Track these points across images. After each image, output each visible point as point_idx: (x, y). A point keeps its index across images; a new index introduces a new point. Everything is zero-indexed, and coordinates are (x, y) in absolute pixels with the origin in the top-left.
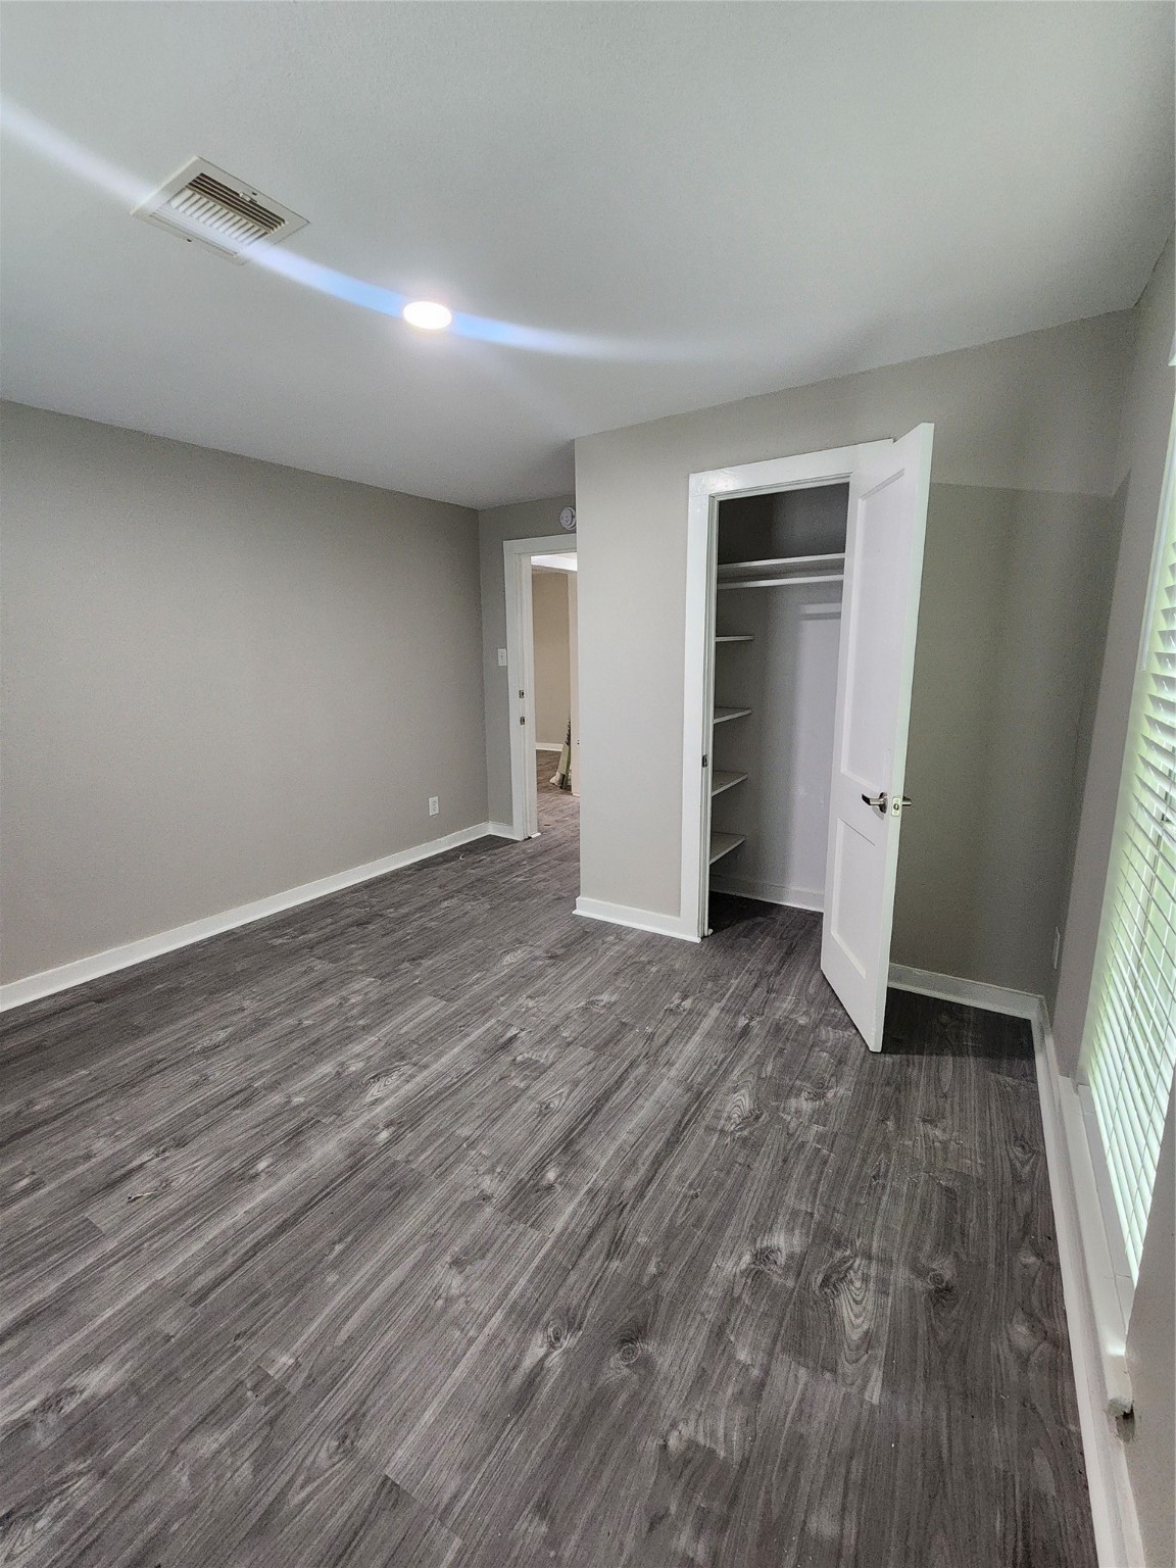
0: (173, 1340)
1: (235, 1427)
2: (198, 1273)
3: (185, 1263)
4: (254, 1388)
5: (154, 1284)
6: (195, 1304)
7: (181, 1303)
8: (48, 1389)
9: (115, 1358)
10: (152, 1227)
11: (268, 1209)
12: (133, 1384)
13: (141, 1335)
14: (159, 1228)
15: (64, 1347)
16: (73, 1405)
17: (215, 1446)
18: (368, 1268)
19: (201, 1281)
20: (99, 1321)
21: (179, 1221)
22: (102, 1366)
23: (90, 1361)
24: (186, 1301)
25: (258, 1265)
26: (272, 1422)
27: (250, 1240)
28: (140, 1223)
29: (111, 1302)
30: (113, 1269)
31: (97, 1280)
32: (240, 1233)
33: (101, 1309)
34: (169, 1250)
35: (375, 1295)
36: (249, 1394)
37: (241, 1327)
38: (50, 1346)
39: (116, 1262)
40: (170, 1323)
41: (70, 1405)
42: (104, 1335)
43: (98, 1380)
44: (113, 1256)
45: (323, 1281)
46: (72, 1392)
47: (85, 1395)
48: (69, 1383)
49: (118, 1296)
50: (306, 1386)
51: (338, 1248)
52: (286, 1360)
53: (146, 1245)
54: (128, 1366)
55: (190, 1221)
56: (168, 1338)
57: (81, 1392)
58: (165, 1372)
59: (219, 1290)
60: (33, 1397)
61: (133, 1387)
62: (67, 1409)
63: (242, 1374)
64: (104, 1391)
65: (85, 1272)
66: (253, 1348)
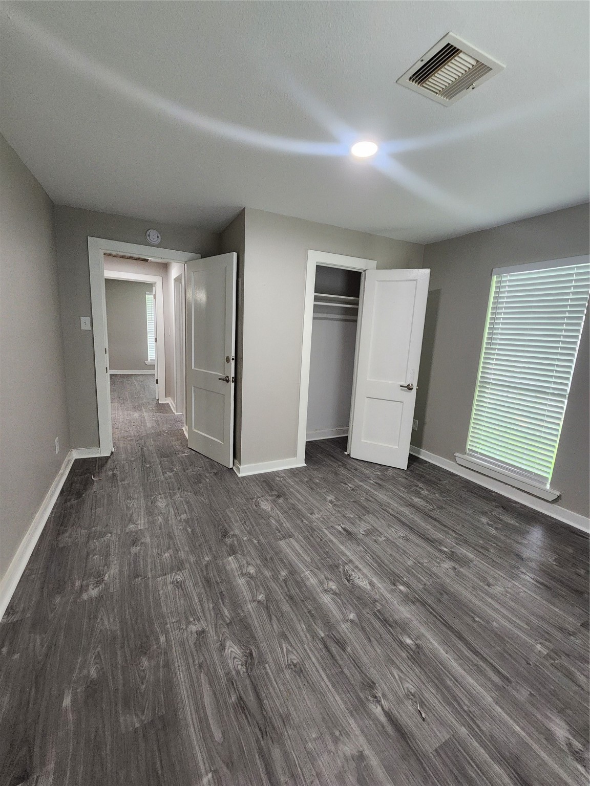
0: (532, 692)
1: (573, 669)
2: (489, 679)
3: (482, 686)
4: (554, 660)
5: (497, 703)
6: (510, 682)
7: (509, 688)
8: (570, 760)
9: (545, 721)
10: (450, 704)
11: (445, 642)
12: (559, 712)
13: (530, 708)
14: (451, 700)
15: (542, 754)
16: (577, 743)
17: (582, 676)
18: (490, 612)
19: (496, 679)
20: (523, 734)
21: (448, 689)
22: (552, 729)
23: (550, 737)
24: (508, 686)
25: (485, 652)
26: (568, 655)
27: (468, 653)
28: (446, 712)
29: (509, 728)
30: (484, 729)
31: (492, 738)
32: (460, 657)
33: (514, 733)
34: (471, 695)
35: (505, 612)
36: (556, 662)
37: (524, 662)
38: (544, 764)
39: (478, 726)
40: (522, 694)
41: (577, 745)
42: (532, 729)
43: (561, 731)
44: (472, 729)
45: (496, 628)
46: (570, 745)
47: (570, 737)
48: (565, 748)
49: (505, 724)
50: (550, 641)
51: (477, 619)
52: (539, 647)
53: (466, 708)
54: (550, 715)
55: (448, 682)
56: (531, 694)
57: (569, 739)
58: (551, 697)
59: (501, 669)
60: (578, 769)
61: (561, 712)
62: (580, 747)
63: (547, 664)
64: (567, 727)
65: (484, 746)
66: (533, 659)
